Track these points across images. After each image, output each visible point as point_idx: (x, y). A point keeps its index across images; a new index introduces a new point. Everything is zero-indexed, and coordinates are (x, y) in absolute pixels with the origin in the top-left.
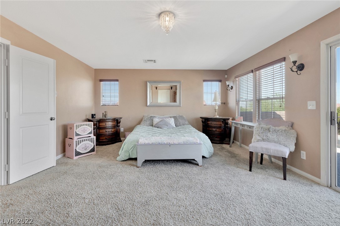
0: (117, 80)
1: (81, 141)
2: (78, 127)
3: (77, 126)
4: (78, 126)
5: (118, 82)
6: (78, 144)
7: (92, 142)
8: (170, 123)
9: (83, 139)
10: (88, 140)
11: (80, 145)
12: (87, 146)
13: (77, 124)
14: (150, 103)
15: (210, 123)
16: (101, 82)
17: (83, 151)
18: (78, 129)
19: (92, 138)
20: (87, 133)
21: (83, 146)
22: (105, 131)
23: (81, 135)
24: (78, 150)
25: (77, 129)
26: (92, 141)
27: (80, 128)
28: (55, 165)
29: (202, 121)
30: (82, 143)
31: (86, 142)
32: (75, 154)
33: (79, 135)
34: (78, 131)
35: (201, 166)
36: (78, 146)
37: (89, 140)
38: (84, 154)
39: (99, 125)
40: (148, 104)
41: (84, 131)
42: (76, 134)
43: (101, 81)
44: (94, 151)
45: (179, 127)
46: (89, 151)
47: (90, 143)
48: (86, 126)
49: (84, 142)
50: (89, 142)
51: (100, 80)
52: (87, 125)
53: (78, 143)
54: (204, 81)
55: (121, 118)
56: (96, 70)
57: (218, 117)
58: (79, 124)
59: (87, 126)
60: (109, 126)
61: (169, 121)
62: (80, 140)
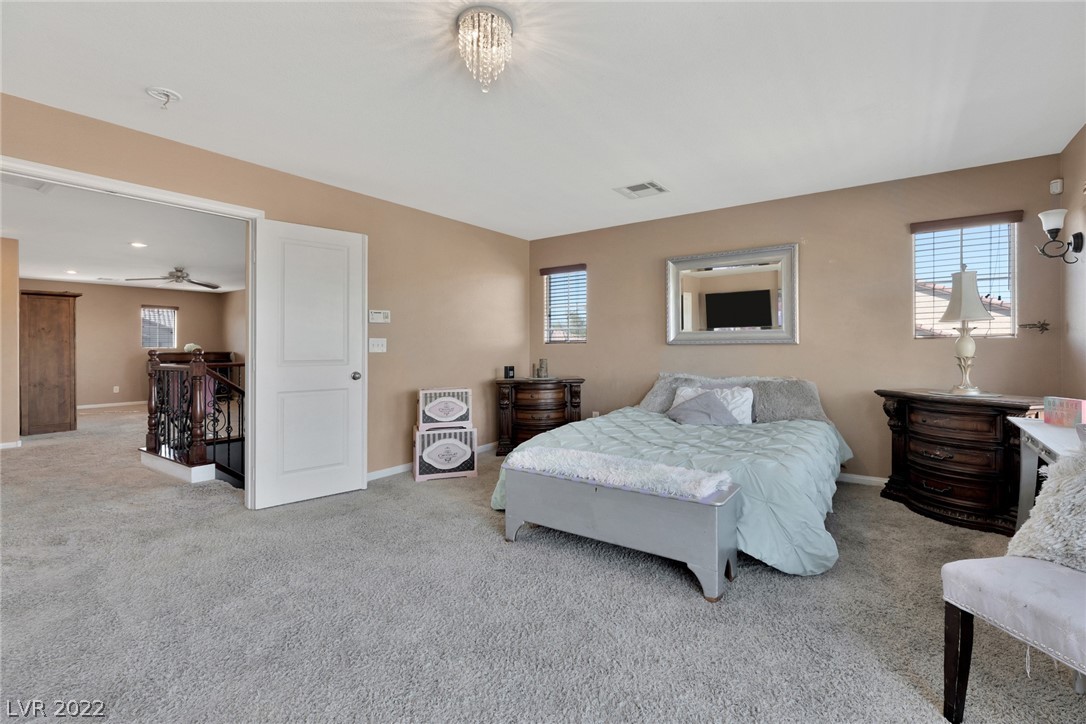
0: (582, 267)
1: (437, 437)
2: (429, 398)
3: (426, 398)
4: (431, 397)
5: (584, 272)
6: (429, 445)
7: (466, 443)
8: (730, 408)
9: (442, 432)
10: (455, 437)
11: (433, 446)
12: (453, 452)
13: (428, 392)
14: (678, 333)
15: (920, 419)
16: (545, 277)
17: (442, 463)
18: (430, 405)
19: (466, 433)
20: (454, 418)
21: (442, 451)
22: (530, 416)
23: (437, 421)
24: (426, 459)
25: (426, 404)
26: (466, 439)
27: (435, 402)
28: (365, 487)
29: (885, 405)
30: (438, 443)
31: (447, 441)
32: (420, 469)
33: (432, 420)
34: (429, 410)
35: (710, 600)
36: (428, 450)
37: (458, 435)
38: (444, 471)
39: (516, 398)
40: (672, 336)
41: (447, 411)
42: (424, 417)
43: (544, 272)
44: (473, 469)
45: (767, 424)
46: (458, 467)
47: (461, 445)
48: (450, 399)
49: (443, 441)
50: (457, 442)
51: (541, 270)
52: (453, 396)
53: (428, 441)
54: (915, 227)
55: (582, 381)
56: (534, 244)
57: (973, 393)
58: (433, 392)
59: (455, 400)
60: (546, 404)
61: (729, 397)
62: (434, 435)
